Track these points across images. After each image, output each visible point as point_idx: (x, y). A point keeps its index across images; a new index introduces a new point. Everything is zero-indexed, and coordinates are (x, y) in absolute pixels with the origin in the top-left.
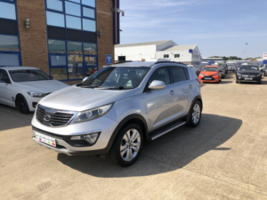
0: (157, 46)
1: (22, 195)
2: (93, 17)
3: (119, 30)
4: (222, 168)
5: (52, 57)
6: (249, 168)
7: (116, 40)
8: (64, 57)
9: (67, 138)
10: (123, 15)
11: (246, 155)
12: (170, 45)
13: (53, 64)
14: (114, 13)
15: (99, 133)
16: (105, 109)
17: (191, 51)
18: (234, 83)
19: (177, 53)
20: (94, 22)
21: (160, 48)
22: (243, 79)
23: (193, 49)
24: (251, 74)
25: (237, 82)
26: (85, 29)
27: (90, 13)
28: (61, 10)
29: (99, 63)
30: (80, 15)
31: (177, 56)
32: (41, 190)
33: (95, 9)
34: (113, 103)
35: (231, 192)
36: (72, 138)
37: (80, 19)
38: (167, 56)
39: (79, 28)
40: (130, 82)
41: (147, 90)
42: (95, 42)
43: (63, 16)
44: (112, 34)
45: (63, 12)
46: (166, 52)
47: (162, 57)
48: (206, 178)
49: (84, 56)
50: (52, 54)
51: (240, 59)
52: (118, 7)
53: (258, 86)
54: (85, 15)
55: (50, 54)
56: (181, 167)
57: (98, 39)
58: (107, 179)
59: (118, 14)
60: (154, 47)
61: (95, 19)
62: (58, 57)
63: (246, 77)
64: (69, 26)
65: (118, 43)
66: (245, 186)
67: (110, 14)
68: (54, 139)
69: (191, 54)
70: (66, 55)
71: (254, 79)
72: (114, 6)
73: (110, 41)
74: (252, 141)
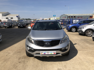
0: (2, 14)
12: (8, 14)
17: (17, 16)
21: (4, 15)
31: (12, 18)
46: (7, 17)
69: (17, 18)
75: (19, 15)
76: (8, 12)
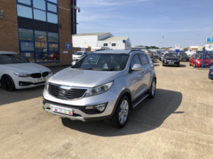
0: (98, 37)
1: (54, 154)
2: (55, 11)
3: (76, 23)
4: (186, 125)
5: (22, 43)
6: (202, 124)
7: (74, 31)
8: (32, 44)
9: (82, 108)
10: (79, 11)
11: (196, 116)
12: (108, 36)
13: (23, 49)
14: (72, 9)
15: (107, 103)
16: (109, 85)
17: (124, 41)
18: (161, 66)
19: (114, 43)
20: (56, 16)
21: (101, 38)
22: (167, 63)
23: (126, 39)
24: (173, 59)
25: (163, 65)
26: (49, 21)
27: (53, 8)
28: (30, 4)
29: (60, 49)
30: (45, 9)
31: (114, 45)
32: (66, 149)
33: (57, 5)
34: (113, 81)
35: (199, 140)
36: (87, 108)
37: (45, 13)
38: (106, 45)
39: (45, 20)
40: (106, 65)
41: (131, 71)
42: (57, 32)
43: (31, 9)
44: (70, 26)
45: (31, 6)
46: (105, 42)
47: (103, 45)
48: (179, 132)
49: (48, 43)
50: (22, 41)
51: (158, 48)
52: (75, 4)
53: (178, 68)
54: (49, 9)
55: (20, 41)
56: (159, 126)
57: (60, 30)
58: (112, 138)
59: (75, 10)
60: (96, 37)
61: (57, 14)
62: (27, 44)
63: (170, 62)
64: (36, 18)
65: (75, 33)
66: (206, 135)
67: (69, 10)
68: (71, 109)
69: (124, 44)
70: (33, 42)
71: (175, 63)
72: (72, 4)
73: (69, 32)
74: (195, 106)
75: (128, 39)
76: (109, 33)
